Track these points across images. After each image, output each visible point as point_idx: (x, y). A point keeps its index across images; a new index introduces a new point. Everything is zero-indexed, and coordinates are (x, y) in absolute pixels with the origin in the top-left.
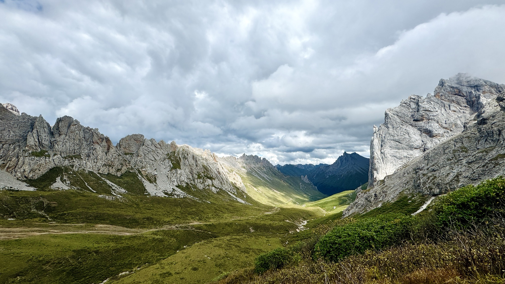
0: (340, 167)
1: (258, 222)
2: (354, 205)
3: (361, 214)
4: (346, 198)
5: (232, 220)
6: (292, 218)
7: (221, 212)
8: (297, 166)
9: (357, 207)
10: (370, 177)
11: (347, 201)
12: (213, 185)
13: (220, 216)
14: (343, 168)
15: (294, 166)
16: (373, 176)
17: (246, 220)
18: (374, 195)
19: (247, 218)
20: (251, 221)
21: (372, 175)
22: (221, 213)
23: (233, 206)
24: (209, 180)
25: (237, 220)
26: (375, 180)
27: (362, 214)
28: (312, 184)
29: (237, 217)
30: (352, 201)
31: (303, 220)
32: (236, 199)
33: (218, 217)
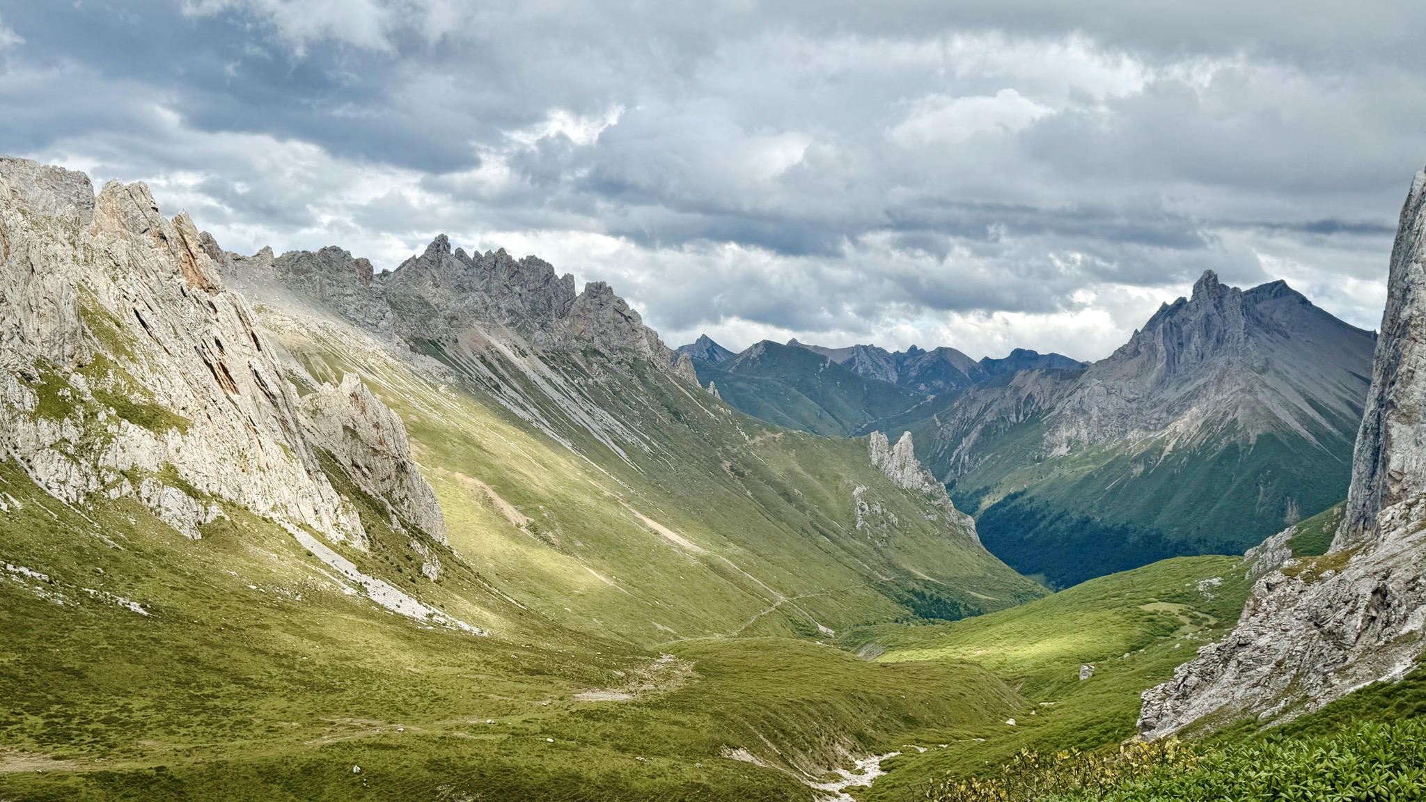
0: (1161, 383)
1: (522, 759)
2: (1226, 662)
3: (1269, 720)
4: (1174, 608)
5: (319, 742)
6: (778, 732)
7: (237, 680)
8: (847, 357)
9: (1243, 669)
10: (1359, 469)
11: (1175, 627)
12: (171, 476)
13: (226, 712)
14: (1182, 392)
15: (823, 359)
16: (1386, 462)
17: (433, 748)
18: (1369, 595)
19: (439, 733)
20: (466, 751)
21: (1378, 457)
22: (233, 688)
23: (332, 641)
24: (134, 432)
25: (360, 744)
26: (1395, 490)
27: (1276, 723)
28: (945, 499)
29: (359, 722)
30: (1217, 632)
31: (853, 750)
32: (360, 587)
33: (204, 716)
